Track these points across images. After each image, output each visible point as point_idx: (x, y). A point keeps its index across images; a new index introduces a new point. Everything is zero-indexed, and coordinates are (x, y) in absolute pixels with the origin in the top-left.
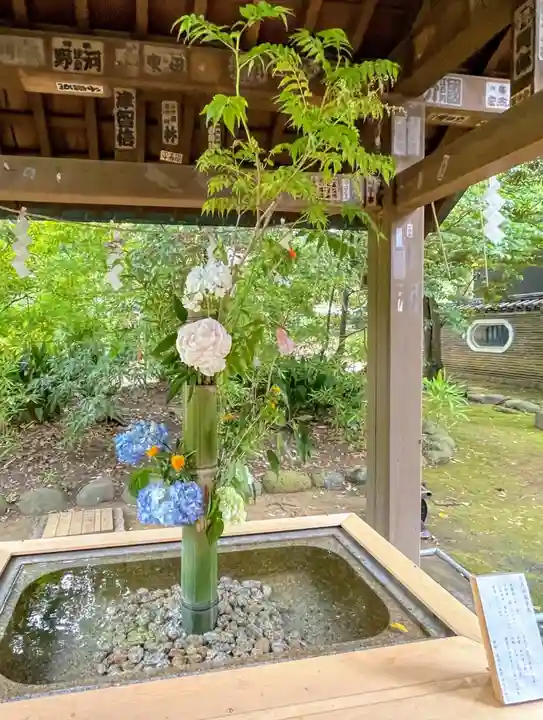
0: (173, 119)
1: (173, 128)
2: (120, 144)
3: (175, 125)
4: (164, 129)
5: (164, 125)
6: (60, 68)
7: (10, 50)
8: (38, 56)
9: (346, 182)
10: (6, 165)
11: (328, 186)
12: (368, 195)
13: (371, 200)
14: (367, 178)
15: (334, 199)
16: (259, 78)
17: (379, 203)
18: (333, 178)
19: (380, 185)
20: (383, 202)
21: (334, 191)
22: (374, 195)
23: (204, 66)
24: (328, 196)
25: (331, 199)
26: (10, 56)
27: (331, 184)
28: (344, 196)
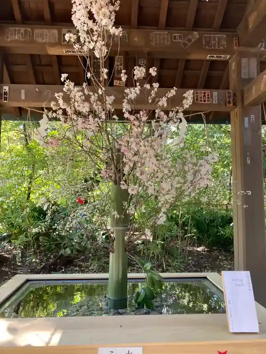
0: (121, 64)
1: (121, 69)
3: (122, 66)
4: (116, 69)
5: (116, 67)
6: (65, 43)
7: (42, 36)
8: (55, 38)
9: (215, 93)
10: (37, 89)
11: (204, 96)
12: (228, 100)
13: (229, 103)
14: (227, 91)
15: (208, 103)
16: (166, 42)
17: (235, 104)
18: (208, 92)
19: (235, 95)
20: (237, 104)
21: (208, 98)
22: (231, 100)
23: (137, 38)
24: (205, 101)
25: (206, 102)
26: (41, 38)
27: (206, 95)
28: (214, 101)
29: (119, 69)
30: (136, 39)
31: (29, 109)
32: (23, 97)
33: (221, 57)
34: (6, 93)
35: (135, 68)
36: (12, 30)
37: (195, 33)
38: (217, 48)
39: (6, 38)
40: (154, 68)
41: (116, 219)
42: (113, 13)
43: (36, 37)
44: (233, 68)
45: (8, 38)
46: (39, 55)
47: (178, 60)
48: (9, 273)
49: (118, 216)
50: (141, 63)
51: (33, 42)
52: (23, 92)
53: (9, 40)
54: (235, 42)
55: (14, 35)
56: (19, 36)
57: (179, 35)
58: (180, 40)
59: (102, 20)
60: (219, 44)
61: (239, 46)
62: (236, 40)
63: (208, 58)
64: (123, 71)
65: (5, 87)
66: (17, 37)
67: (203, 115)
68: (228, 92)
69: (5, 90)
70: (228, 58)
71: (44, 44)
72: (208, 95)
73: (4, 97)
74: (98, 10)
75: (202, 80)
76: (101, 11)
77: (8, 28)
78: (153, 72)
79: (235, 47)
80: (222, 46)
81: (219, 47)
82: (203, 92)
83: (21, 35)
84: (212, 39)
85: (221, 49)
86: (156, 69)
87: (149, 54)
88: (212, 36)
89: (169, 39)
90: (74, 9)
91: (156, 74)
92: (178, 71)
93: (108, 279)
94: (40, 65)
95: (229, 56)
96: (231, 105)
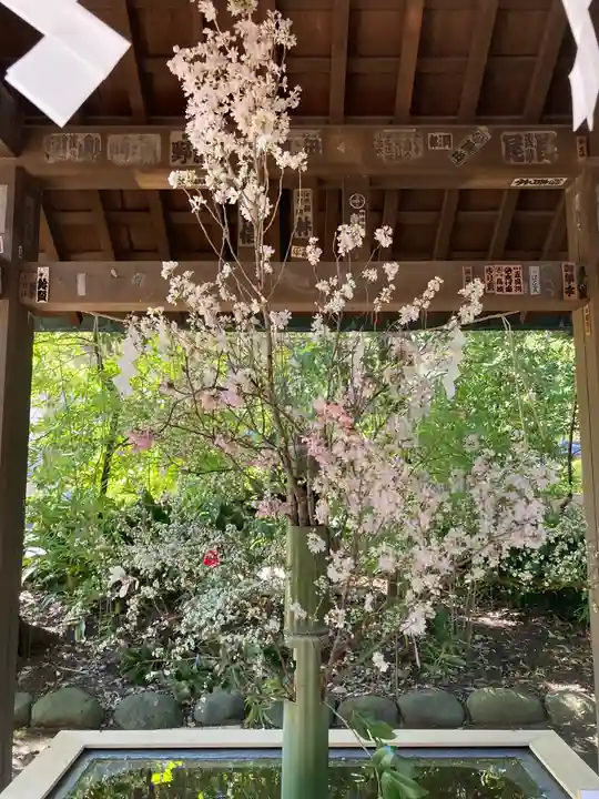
0: (307, 209)
1: (306, 218)
2: (244, 242)
3: (310, 215)
4: (296, 221)
5: (297, 217)
6: (178, 162)
7: (124, 150)
8: (155, 153)
9: (534, 270)
10: (113, 272)
11: (508, 277)
12: (566, 285)
13: (570, 292)
14: (564, 264)
15: (518, 293)
16: (412, 153)
17: (583, 295)
18: (516, 267)
19: (582, 271)
20: (588, 294)
21: (518, 282)
22: (574, 284)
23: (344, 145)
24: (509, 289)
25: (513, 293)
26: (124, 156)
27: (513, 273)
28: (532, 289)
29: (304, 220)
30: (341, 148)
31: (97, 316)
32: (81, 291)
33: (546, 182)
34: (42, 284)
35: (340, 228)
36: (58, 138)
37: (483, 128)
38: (535, 162)
39: (46, 158)
40: (386, 228)
41: (299, 621)
42: (284, 115)
43: (111, 151)
44: (577, 207)
45: (48, 156)
46: (121, 191)
47: (442, 192)
48: (58, 674)
49: (304, 615)
50: (354, 204)
51: (105, 163)
52: (81, 278)
53: (51, 161)
54: (578, 146)
55: (61, 151)
56: (73, 153)
57: (442, 134)
58: (447, 147)
59: (256, 136)
60: (539, 153)
61: (589, 154)
62: (581, 142)
63: (514, 185)
64: (313, 240)
65: (40, 270)
66: (68, 155)
67: (504, 319)
68: (566, 266)
69: (41, 275)
70: (562, 183)
71: (130, 167)
72: (517, 275)
73: (40, 292)
74: (247, 113)
75: (499, 236)
76: (254, 117)
77: (50, 133)
78: (384, 237)
79: (581, 159)
80: (547, 157)
81: (540, 159)
82: (504, 267)
83: (77, 150)
84: (524, 142)
85: (546, 164)
86: (390, 232)
87: (372, 180)
88: (522, 134)
89: (421, 147)
90: (190, 111)
91: (391, 242)
92: (443, 212)
93: (280, 748)
94: (124, 209)
95: (565, 179)
96: (575, 296)
